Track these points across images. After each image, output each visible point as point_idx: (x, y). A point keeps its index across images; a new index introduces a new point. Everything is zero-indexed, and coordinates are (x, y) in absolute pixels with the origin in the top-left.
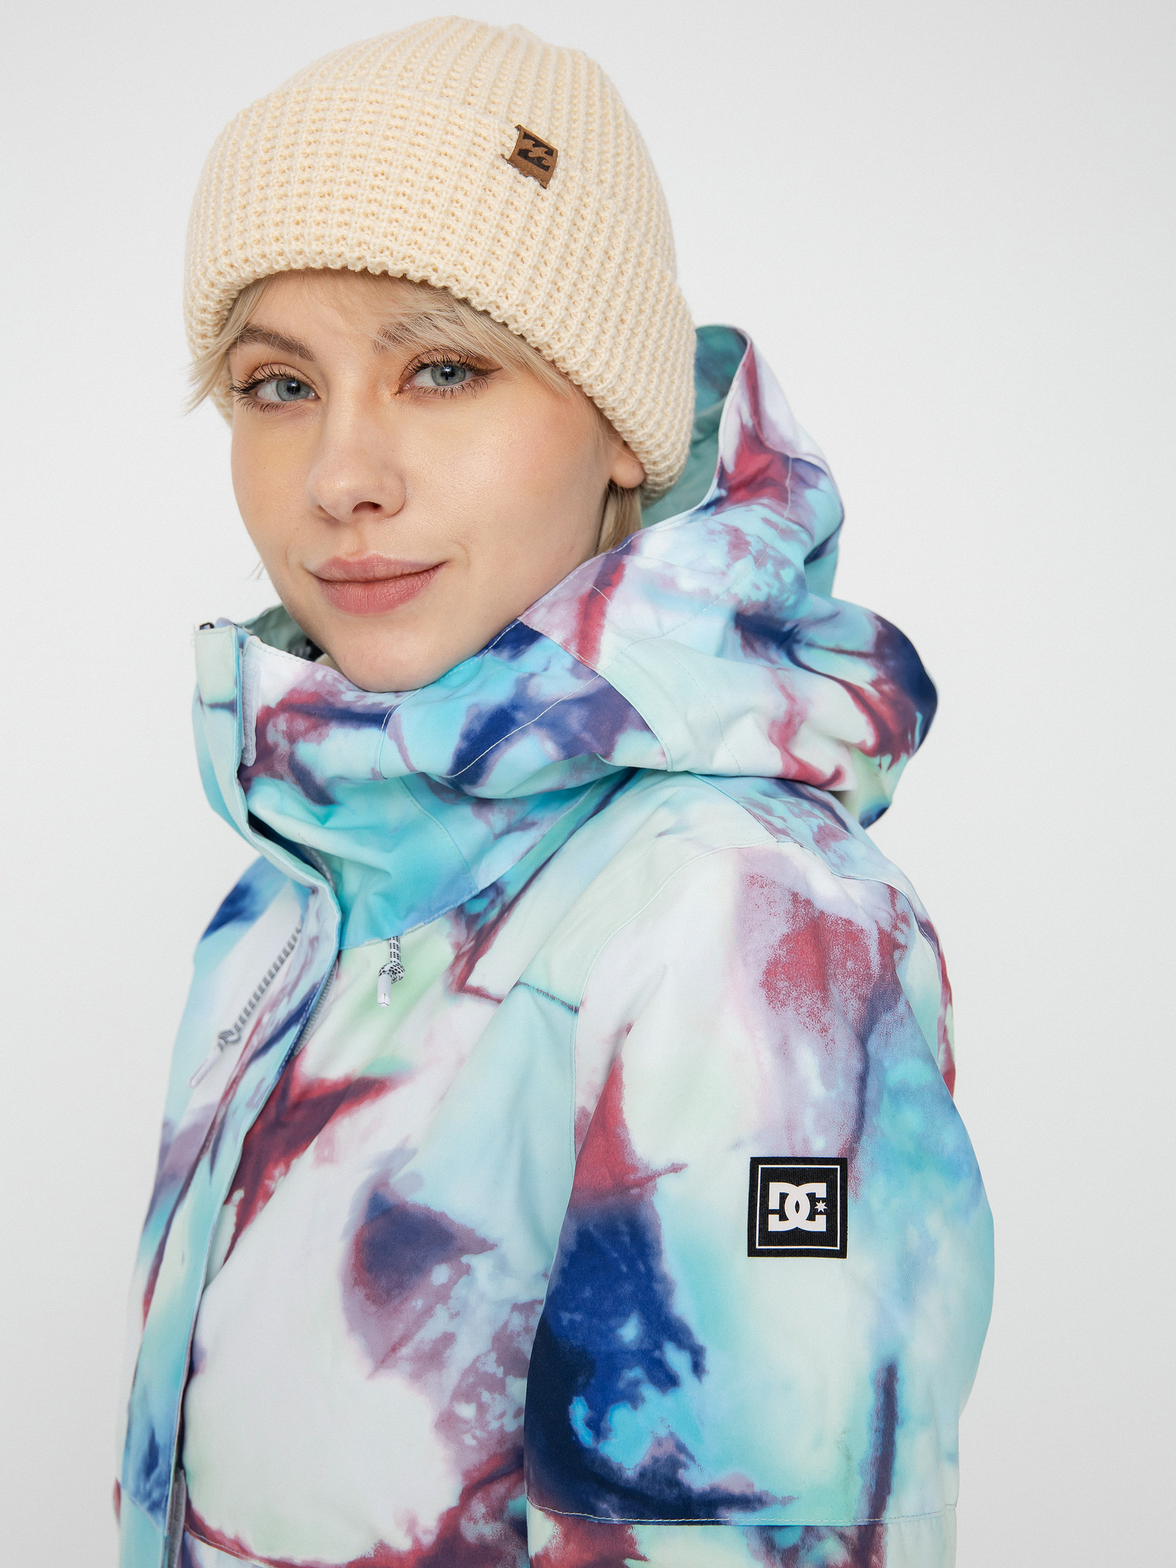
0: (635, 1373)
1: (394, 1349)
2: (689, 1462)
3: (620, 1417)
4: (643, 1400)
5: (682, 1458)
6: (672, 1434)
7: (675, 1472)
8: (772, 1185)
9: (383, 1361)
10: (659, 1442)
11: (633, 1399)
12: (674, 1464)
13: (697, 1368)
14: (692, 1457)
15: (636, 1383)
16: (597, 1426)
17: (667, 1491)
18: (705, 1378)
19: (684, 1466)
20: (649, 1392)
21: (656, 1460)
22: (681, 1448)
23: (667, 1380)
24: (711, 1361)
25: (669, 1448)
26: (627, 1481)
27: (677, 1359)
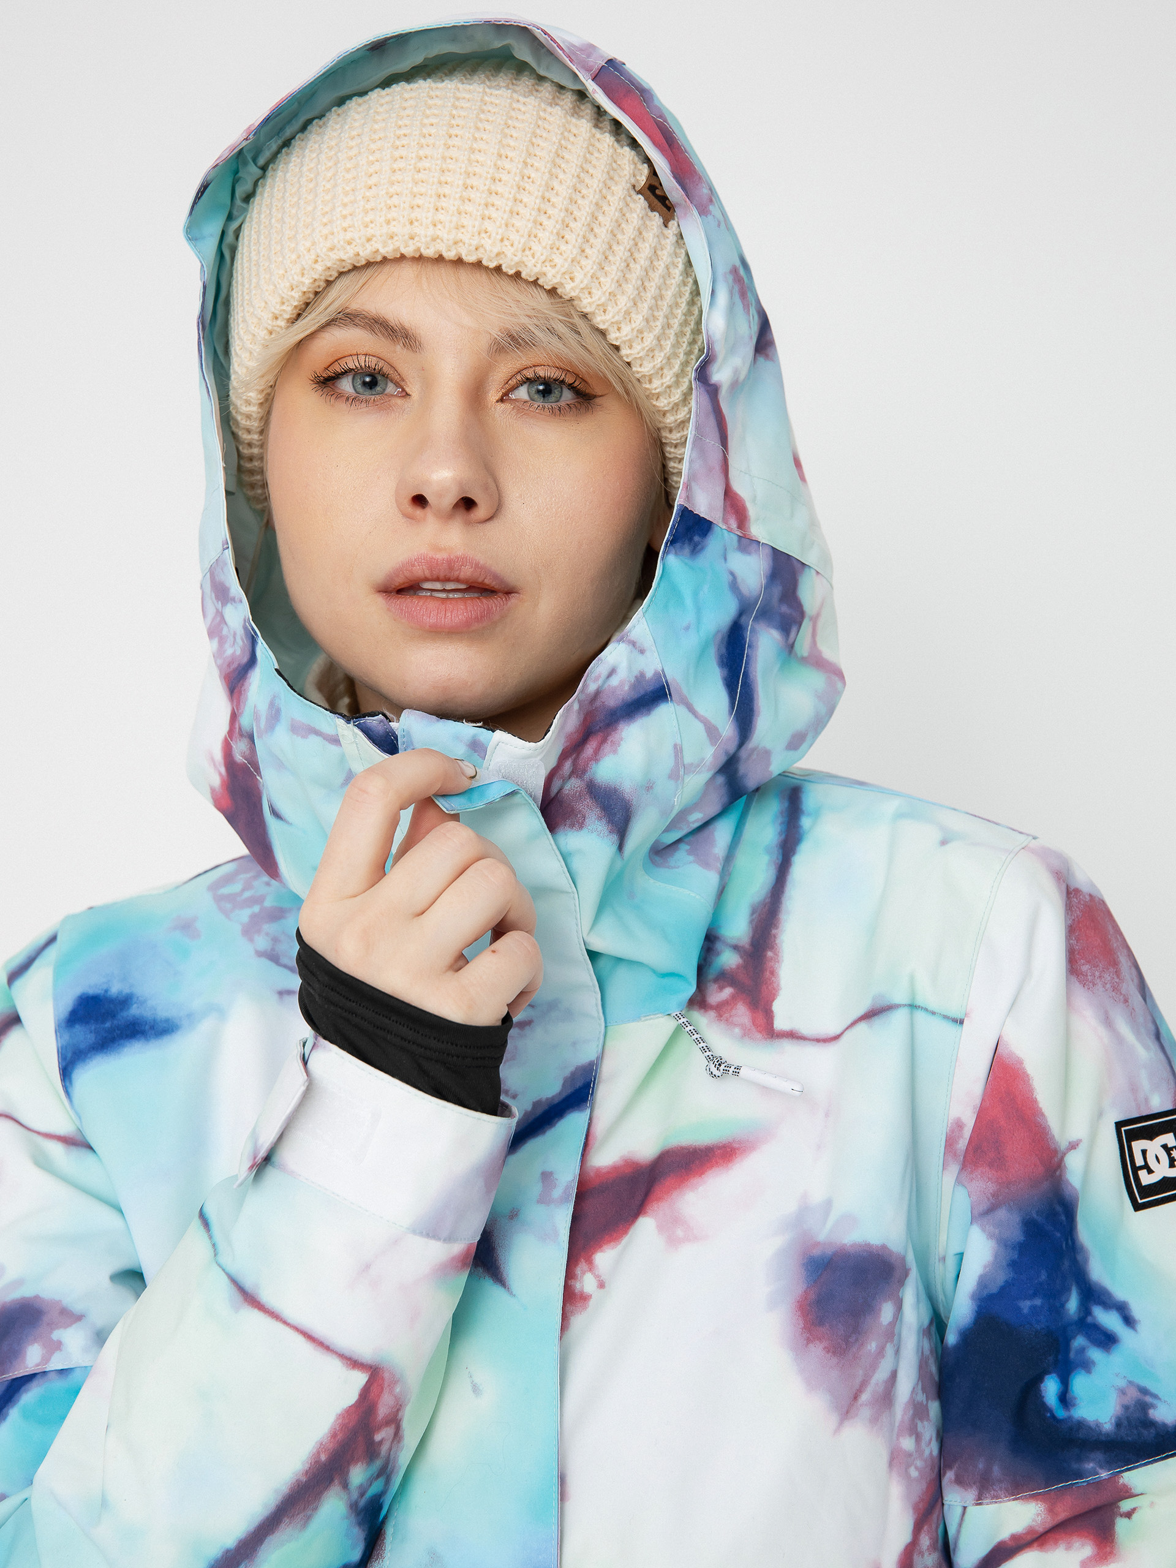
0: (1079, 1341)
1: (856, 1398)
2: (1155, 1402)
3: (1080, 1383)
4: (1093, 1363)
5: (1148, 1399)
6: (1130, 1382)
7: (1146, 1414)
8: (1134, 1144)
9: (847, 1412)
10: (1122, 1392)
11: (1087, 1366)
12: (1143, 1407)
13: (1129, 1321)
14: (1156, 1397)
15: (1082, 1350)
16: (1065, 1398)
17: (1145, 1432)
18: (1139, 1327)
19: (1153, 1406)
20: (1095, 1354)
21: (1126, 1408)
22: (1144, 1391)
23: (1107, 1340)
24: (1137, 1310)
25: (1133, 1394)
26: (1107, 1435)
27: (1109, 1320)
